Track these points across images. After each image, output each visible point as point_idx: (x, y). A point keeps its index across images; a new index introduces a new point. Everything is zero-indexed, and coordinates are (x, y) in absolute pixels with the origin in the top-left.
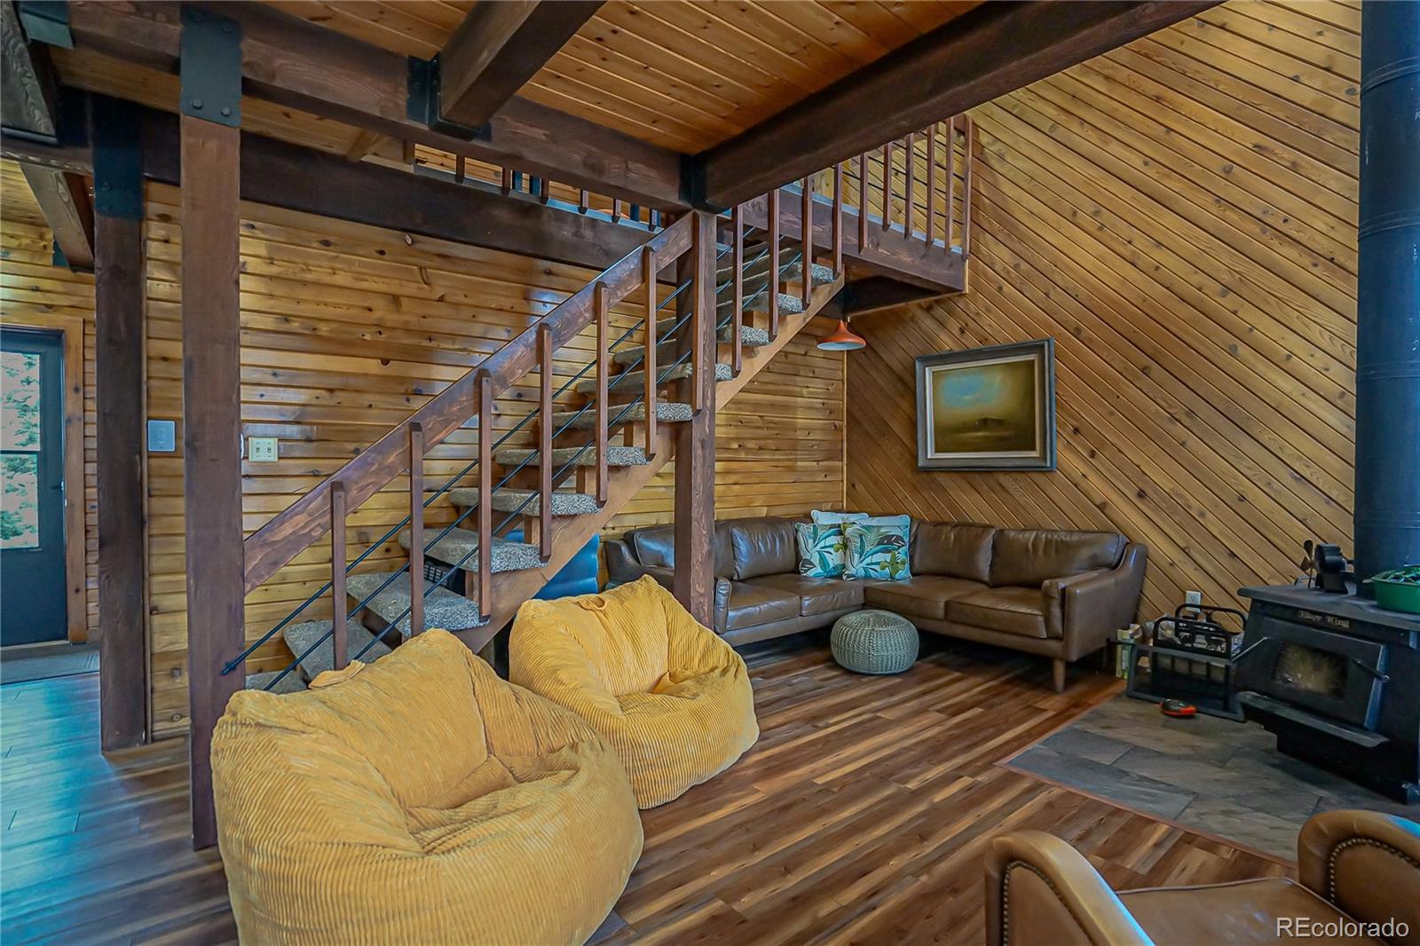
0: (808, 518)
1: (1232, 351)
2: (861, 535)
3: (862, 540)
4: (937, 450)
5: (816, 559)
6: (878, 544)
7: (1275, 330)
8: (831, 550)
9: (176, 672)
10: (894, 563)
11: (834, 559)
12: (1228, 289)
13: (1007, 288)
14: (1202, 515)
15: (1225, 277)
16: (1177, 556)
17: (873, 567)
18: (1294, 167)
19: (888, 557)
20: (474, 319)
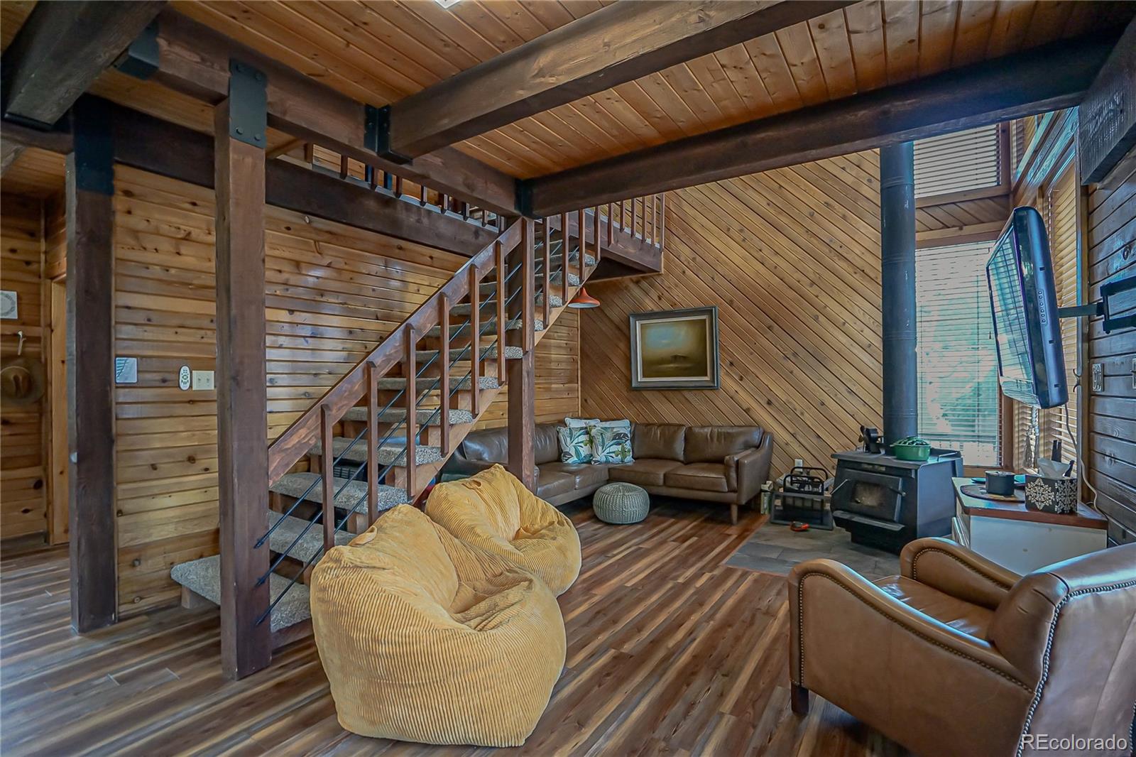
0: (563, 423)
1: (816, 319)
2: (602, 434)
3: (602, 437)
4: (644, 376)
5: (573, 452)
6: (613, 440)
7: (838, 309)
8: (582, 444)
9: (137, 563)
10: (623, 452)
11: (584, 451)
12: (813, 283)
13: (688, 272)
14: (802, 414)
15: (812, 276)
16: (788, 438)
17: (611, 455)
18: (844, 217)
19: (619, 448)
20: (351, 281)
